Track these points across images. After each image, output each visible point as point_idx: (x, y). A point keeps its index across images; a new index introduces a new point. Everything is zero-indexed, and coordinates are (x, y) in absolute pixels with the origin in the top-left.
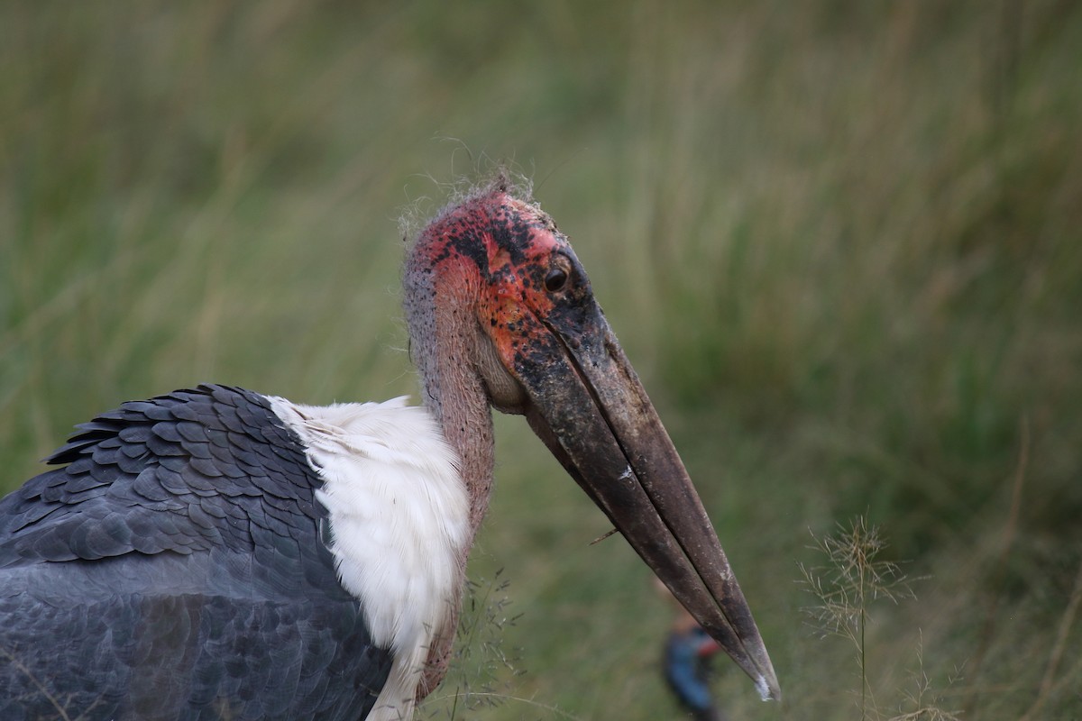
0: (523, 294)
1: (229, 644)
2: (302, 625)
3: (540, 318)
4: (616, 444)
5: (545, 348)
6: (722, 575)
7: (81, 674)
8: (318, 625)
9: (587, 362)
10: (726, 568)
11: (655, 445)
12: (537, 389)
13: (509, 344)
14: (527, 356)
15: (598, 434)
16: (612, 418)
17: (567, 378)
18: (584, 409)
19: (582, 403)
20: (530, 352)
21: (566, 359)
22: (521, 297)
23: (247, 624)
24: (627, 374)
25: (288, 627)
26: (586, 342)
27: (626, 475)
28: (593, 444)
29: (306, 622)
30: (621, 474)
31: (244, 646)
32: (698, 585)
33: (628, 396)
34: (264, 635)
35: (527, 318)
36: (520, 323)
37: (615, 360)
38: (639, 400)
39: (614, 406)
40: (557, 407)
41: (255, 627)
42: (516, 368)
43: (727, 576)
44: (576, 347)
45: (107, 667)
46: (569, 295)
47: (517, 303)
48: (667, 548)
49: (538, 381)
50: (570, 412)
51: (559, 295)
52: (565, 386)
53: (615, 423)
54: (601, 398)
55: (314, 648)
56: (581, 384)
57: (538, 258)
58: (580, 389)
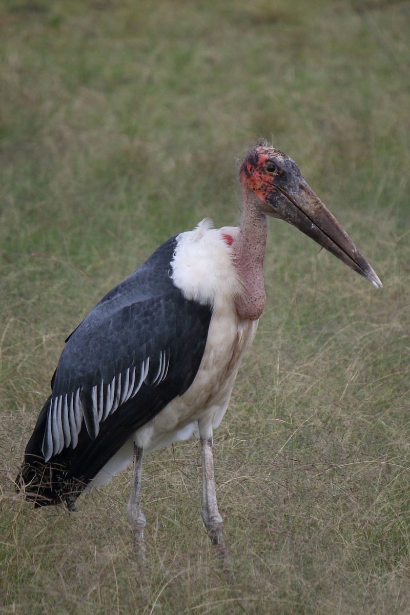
0: (260, 177)
1: (142, 315)
2: (162, 301)
3: (270, 184)
4: (307, 218)
5: (274, 193)
6: (353, 251)
7: (106, 339)
8: (167, 299)
9: (291, 193)
10: (354, 248)
11: (322, 214)
12: (276, 207)
13: (261, 195)
14: (268, 197)
15: (299, 216)
16: (303, 210)
17: (284, 201)
18: (292, 210)
19: (291, 207)
20: (269, 196)
21: (282, 195)
22: (259, 178)
23: (146, 307)
24: (309, 193)
25: (158, 303)
26: (289, 187)
27: (313, 227)
28: (299, 220)
29: (163, 300)
30: (311, 227)
31: (146, 314)
32: (347, 257)
33: (310, 201)
34: (151, 309)
35: (264, 185)
36: (262, 187)
37: (304, 190)
38: (314, 201)
39: (303, 205)
40: (284, 211)
41: (148, 307)
42: (267, 202)
43: (355, 251)
44: (285, 189)
45: (112, 334)
46: (278, 173)
47: (259, 181)
48: (333, 247)
49: (275, 204)
50: (288, 212)
51: (274, 174)
52: (284, 204)
53: (304, 211)
54: (297, 204)
55: (166, 307)
56: (289, 201)
57: (262, 164)
58: (289, 203)
